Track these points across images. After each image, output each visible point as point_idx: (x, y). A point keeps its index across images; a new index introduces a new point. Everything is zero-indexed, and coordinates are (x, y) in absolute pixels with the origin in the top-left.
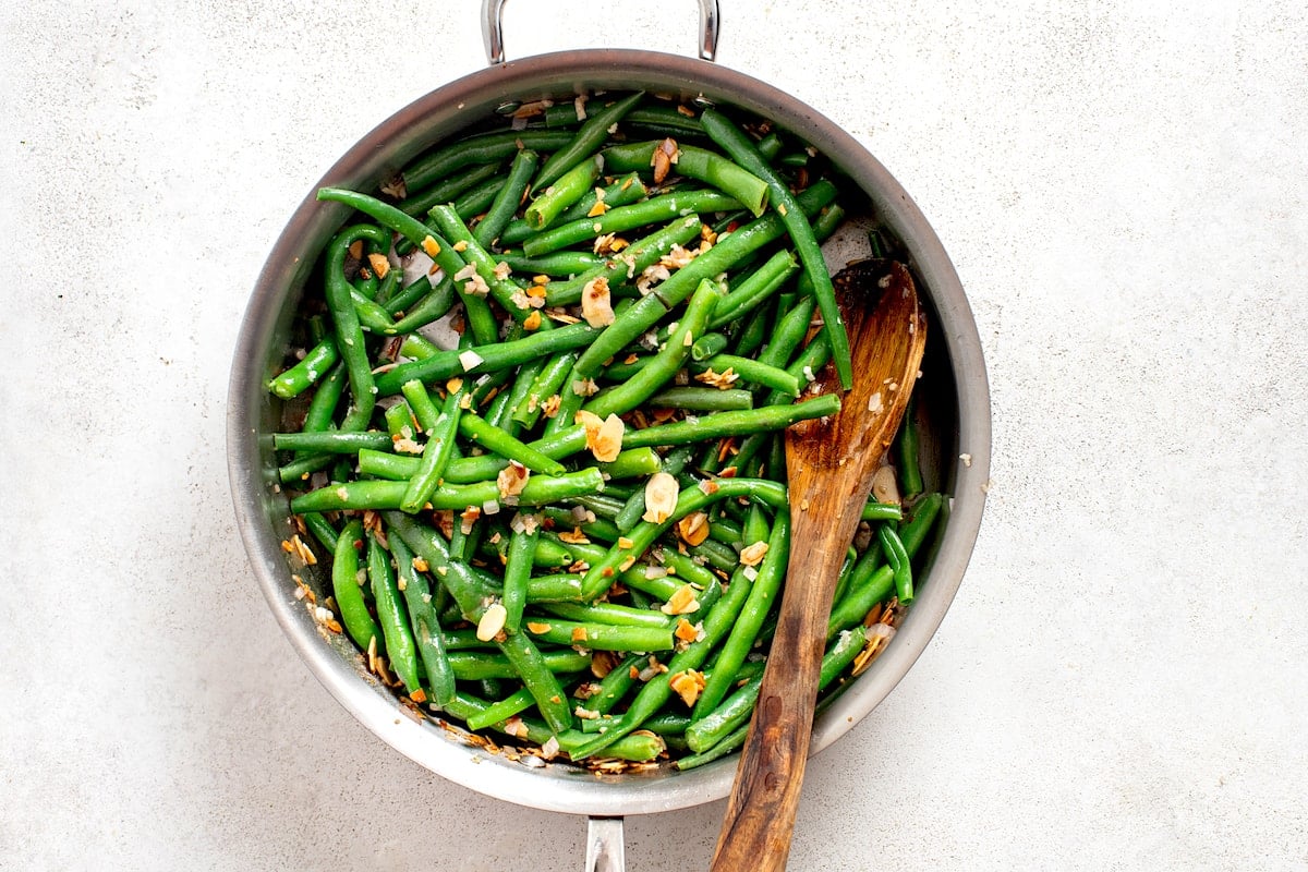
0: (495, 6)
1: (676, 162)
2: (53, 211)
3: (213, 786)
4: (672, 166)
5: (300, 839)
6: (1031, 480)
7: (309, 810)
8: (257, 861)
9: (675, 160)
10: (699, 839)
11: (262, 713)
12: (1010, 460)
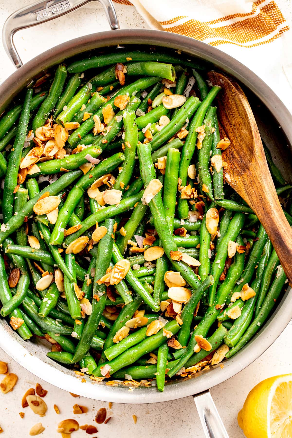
1: (126, 72)
4: (125, 74)
9: (125, 71)
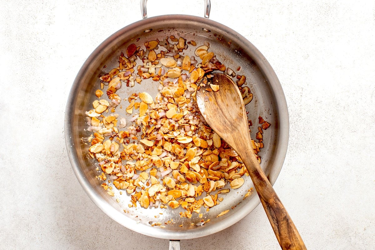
0: (144, 2)
2: (24, 55)
3: (68, 225)
5: (94, 241)
6: (310, 139)
7: (96, 233)
8: (81, 247)
10: (211, 243)
11: (83, 204)
12: (305, 133)
